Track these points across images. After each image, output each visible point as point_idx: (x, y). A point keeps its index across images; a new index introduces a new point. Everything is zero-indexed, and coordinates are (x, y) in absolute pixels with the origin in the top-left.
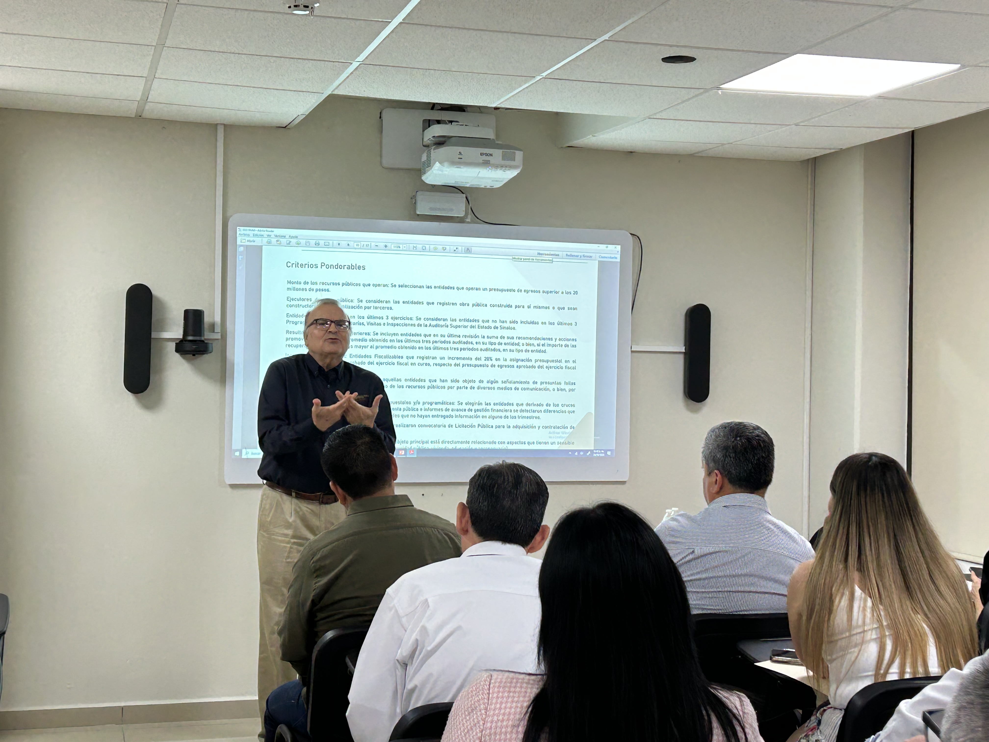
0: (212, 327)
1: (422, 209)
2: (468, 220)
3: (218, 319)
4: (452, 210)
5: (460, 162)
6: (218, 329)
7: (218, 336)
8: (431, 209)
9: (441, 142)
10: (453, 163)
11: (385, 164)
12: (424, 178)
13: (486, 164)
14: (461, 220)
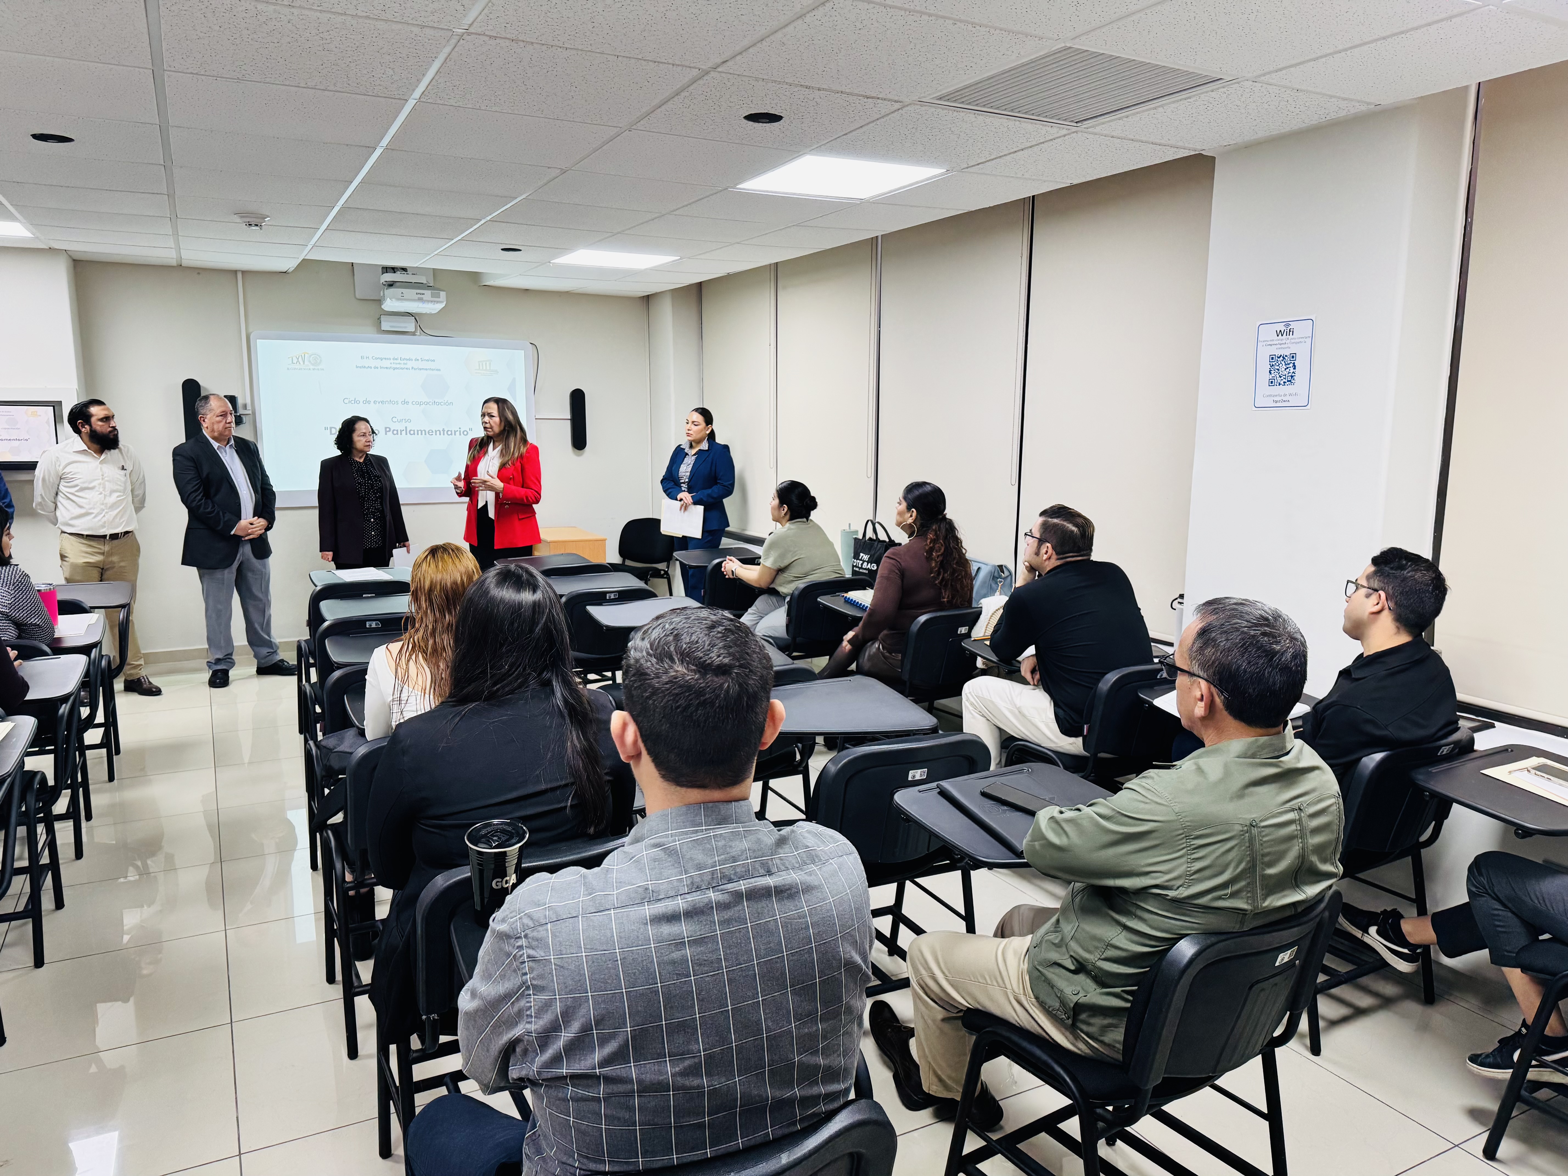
0: (245, 406)
1: (385, 326)
2: (418, 333)
3: (248, 401)
4: (406, 327)
5: (402, 298)
6: (249, 407)
7: (250, 412)
8: (391, 327)
9: (391, 285)
10: (398, 299)
11: (358, 296)
12: (382, 307)
13: (420, 300)
14: (414, 334)
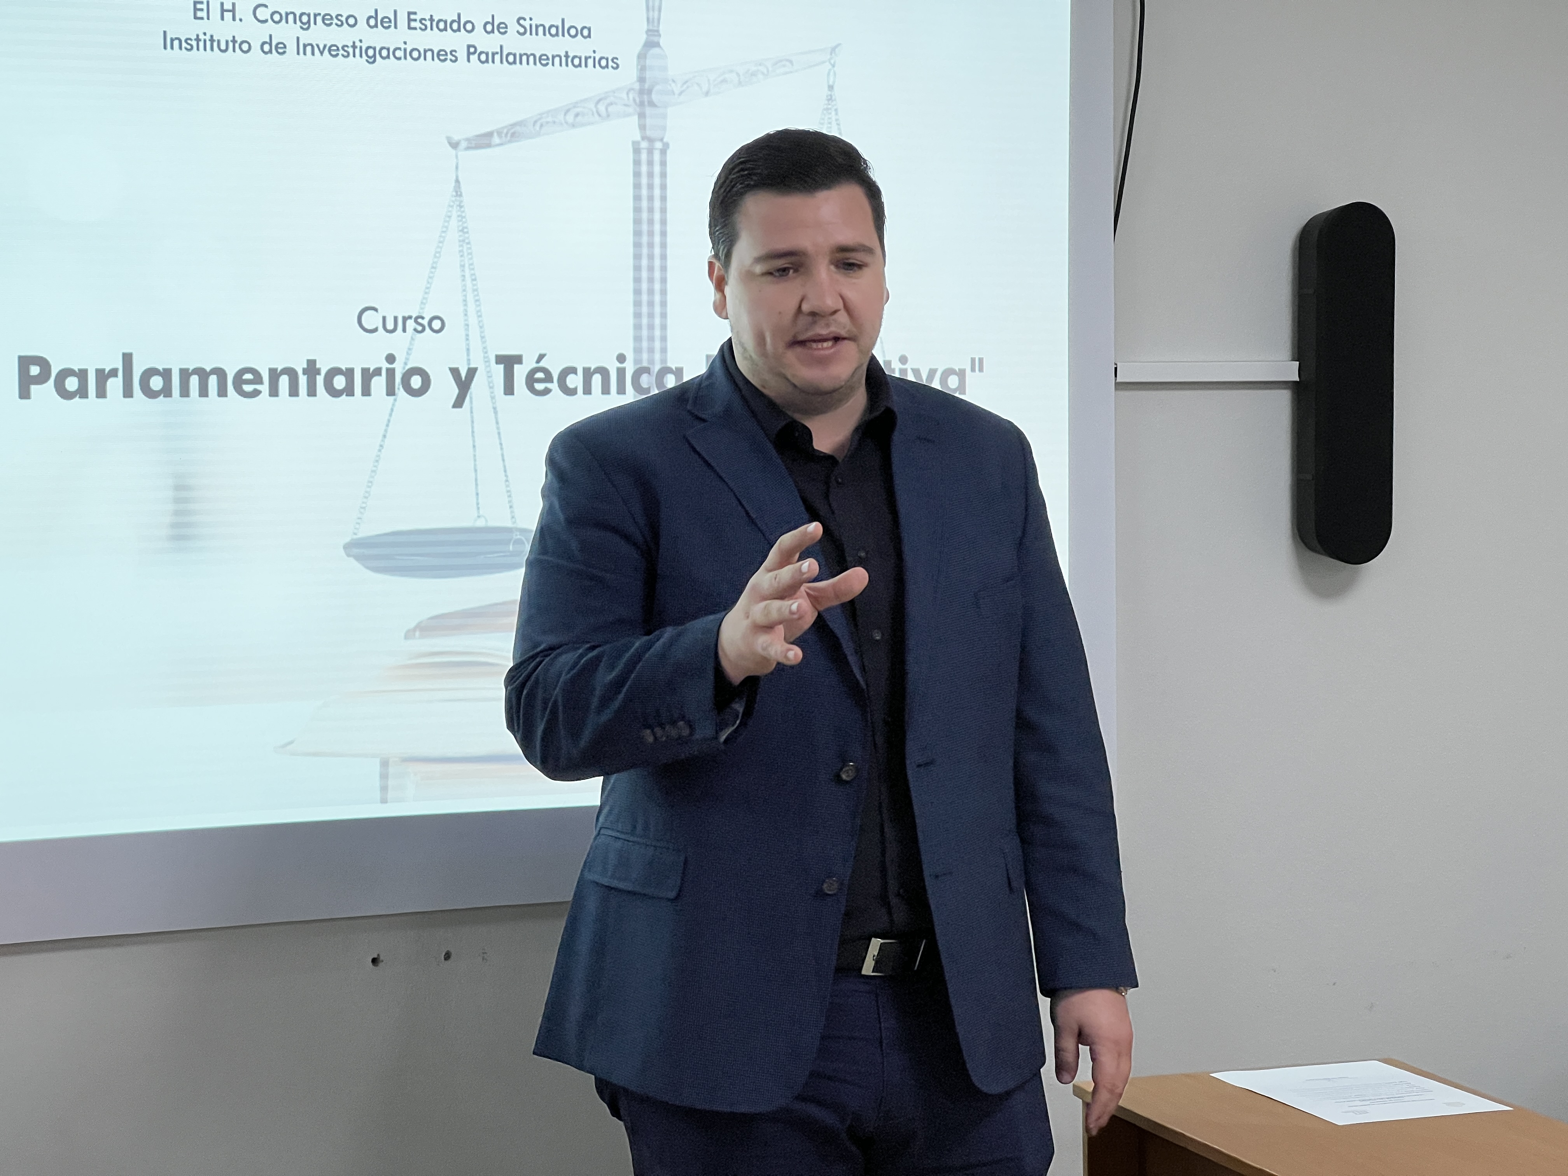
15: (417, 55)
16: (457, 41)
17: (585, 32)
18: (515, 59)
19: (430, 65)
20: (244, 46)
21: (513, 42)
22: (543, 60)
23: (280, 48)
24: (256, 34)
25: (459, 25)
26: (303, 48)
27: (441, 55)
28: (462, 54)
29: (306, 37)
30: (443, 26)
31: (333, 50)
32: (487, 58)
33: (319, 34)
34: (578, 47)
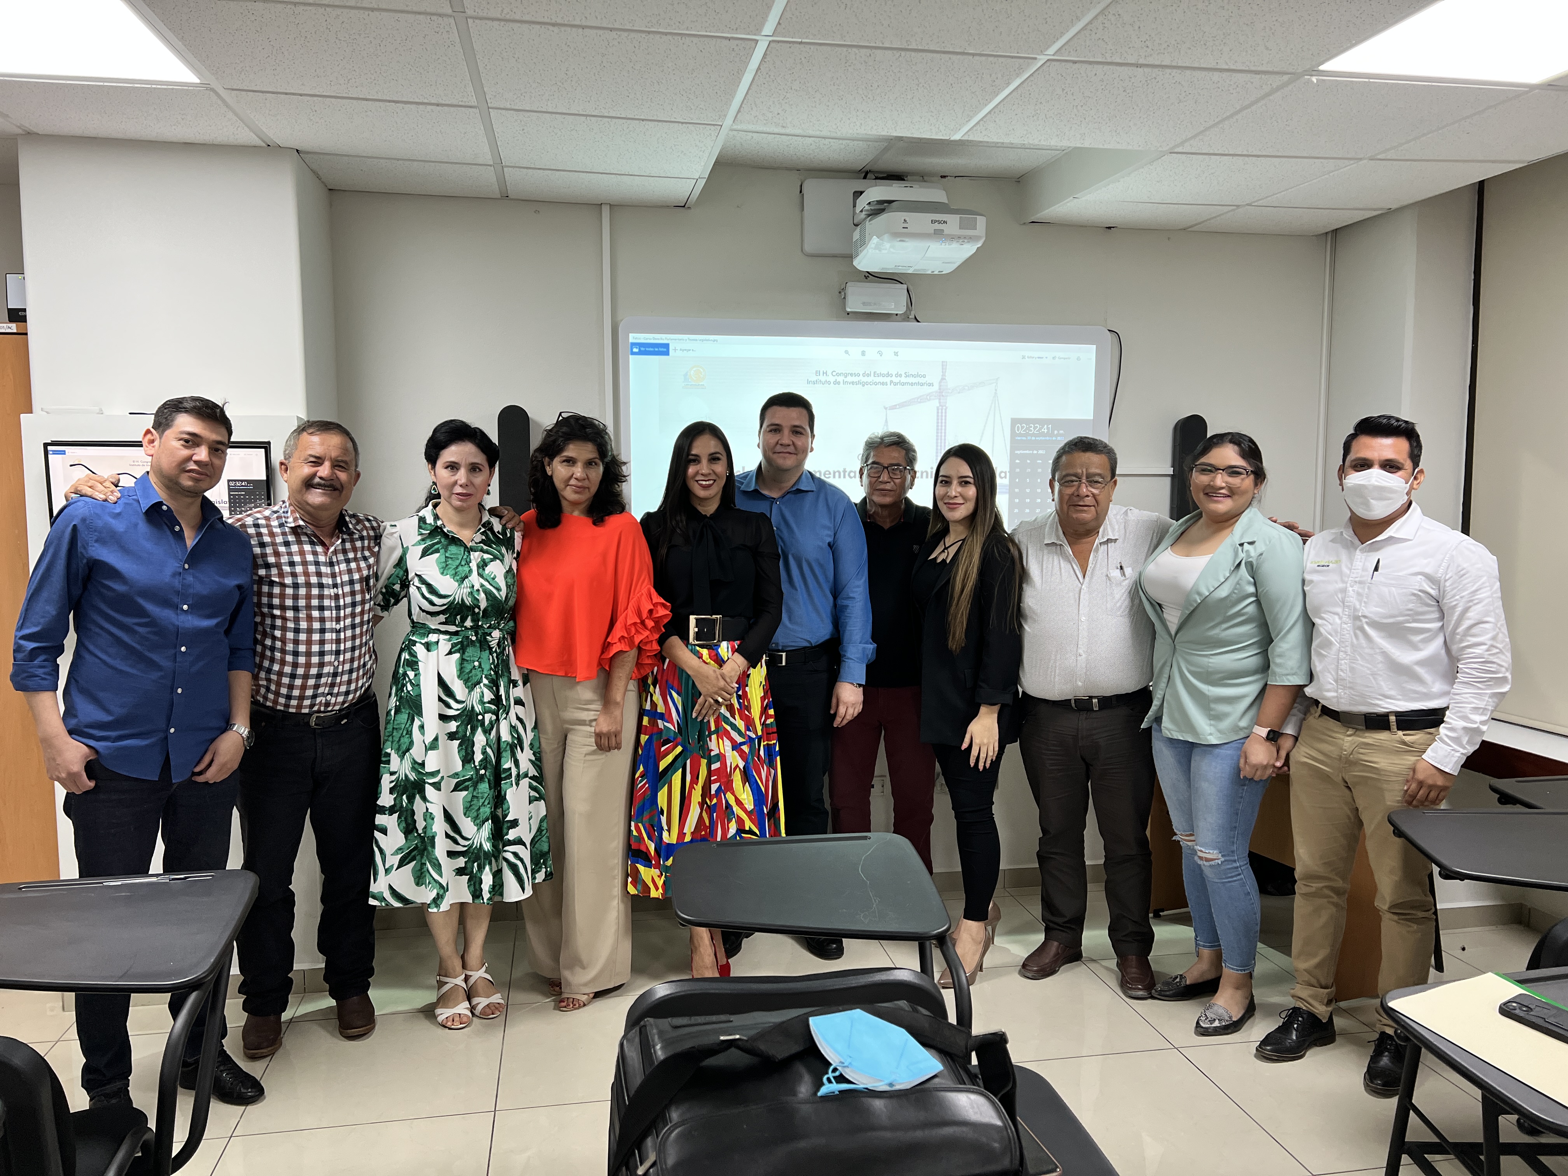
1: (852, 303)
4: (890, 305)
5: (903, 234)
8: (861, 304)
9: (878, 210)
10: (895, 235)
11: (807, 250)
12: (856, 262)
13: (937, 236)
14: (899, 318)
15: (876, 384)
16: (888, 380)
17: (924, 376)
18: (904, 384)
19: (879, 386)
20: (829, 383)
21: (903, 380)
22: (912, 384)
23: (839, 383)
24: (832, 379)
25: (888, 375)
26: (845, 383)
27: (883, 384)
28: (889, 383)
29: (846, 380)
30: (883, 376)
31: (853, 383)
32: (896, 384)
33: (850, 379)
34: (922, 380)
